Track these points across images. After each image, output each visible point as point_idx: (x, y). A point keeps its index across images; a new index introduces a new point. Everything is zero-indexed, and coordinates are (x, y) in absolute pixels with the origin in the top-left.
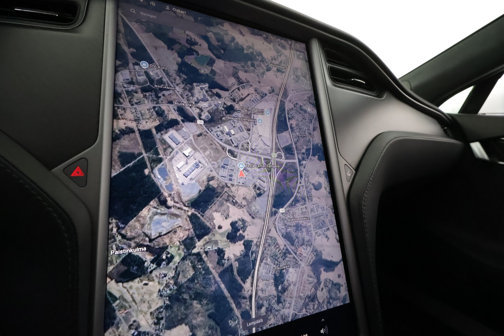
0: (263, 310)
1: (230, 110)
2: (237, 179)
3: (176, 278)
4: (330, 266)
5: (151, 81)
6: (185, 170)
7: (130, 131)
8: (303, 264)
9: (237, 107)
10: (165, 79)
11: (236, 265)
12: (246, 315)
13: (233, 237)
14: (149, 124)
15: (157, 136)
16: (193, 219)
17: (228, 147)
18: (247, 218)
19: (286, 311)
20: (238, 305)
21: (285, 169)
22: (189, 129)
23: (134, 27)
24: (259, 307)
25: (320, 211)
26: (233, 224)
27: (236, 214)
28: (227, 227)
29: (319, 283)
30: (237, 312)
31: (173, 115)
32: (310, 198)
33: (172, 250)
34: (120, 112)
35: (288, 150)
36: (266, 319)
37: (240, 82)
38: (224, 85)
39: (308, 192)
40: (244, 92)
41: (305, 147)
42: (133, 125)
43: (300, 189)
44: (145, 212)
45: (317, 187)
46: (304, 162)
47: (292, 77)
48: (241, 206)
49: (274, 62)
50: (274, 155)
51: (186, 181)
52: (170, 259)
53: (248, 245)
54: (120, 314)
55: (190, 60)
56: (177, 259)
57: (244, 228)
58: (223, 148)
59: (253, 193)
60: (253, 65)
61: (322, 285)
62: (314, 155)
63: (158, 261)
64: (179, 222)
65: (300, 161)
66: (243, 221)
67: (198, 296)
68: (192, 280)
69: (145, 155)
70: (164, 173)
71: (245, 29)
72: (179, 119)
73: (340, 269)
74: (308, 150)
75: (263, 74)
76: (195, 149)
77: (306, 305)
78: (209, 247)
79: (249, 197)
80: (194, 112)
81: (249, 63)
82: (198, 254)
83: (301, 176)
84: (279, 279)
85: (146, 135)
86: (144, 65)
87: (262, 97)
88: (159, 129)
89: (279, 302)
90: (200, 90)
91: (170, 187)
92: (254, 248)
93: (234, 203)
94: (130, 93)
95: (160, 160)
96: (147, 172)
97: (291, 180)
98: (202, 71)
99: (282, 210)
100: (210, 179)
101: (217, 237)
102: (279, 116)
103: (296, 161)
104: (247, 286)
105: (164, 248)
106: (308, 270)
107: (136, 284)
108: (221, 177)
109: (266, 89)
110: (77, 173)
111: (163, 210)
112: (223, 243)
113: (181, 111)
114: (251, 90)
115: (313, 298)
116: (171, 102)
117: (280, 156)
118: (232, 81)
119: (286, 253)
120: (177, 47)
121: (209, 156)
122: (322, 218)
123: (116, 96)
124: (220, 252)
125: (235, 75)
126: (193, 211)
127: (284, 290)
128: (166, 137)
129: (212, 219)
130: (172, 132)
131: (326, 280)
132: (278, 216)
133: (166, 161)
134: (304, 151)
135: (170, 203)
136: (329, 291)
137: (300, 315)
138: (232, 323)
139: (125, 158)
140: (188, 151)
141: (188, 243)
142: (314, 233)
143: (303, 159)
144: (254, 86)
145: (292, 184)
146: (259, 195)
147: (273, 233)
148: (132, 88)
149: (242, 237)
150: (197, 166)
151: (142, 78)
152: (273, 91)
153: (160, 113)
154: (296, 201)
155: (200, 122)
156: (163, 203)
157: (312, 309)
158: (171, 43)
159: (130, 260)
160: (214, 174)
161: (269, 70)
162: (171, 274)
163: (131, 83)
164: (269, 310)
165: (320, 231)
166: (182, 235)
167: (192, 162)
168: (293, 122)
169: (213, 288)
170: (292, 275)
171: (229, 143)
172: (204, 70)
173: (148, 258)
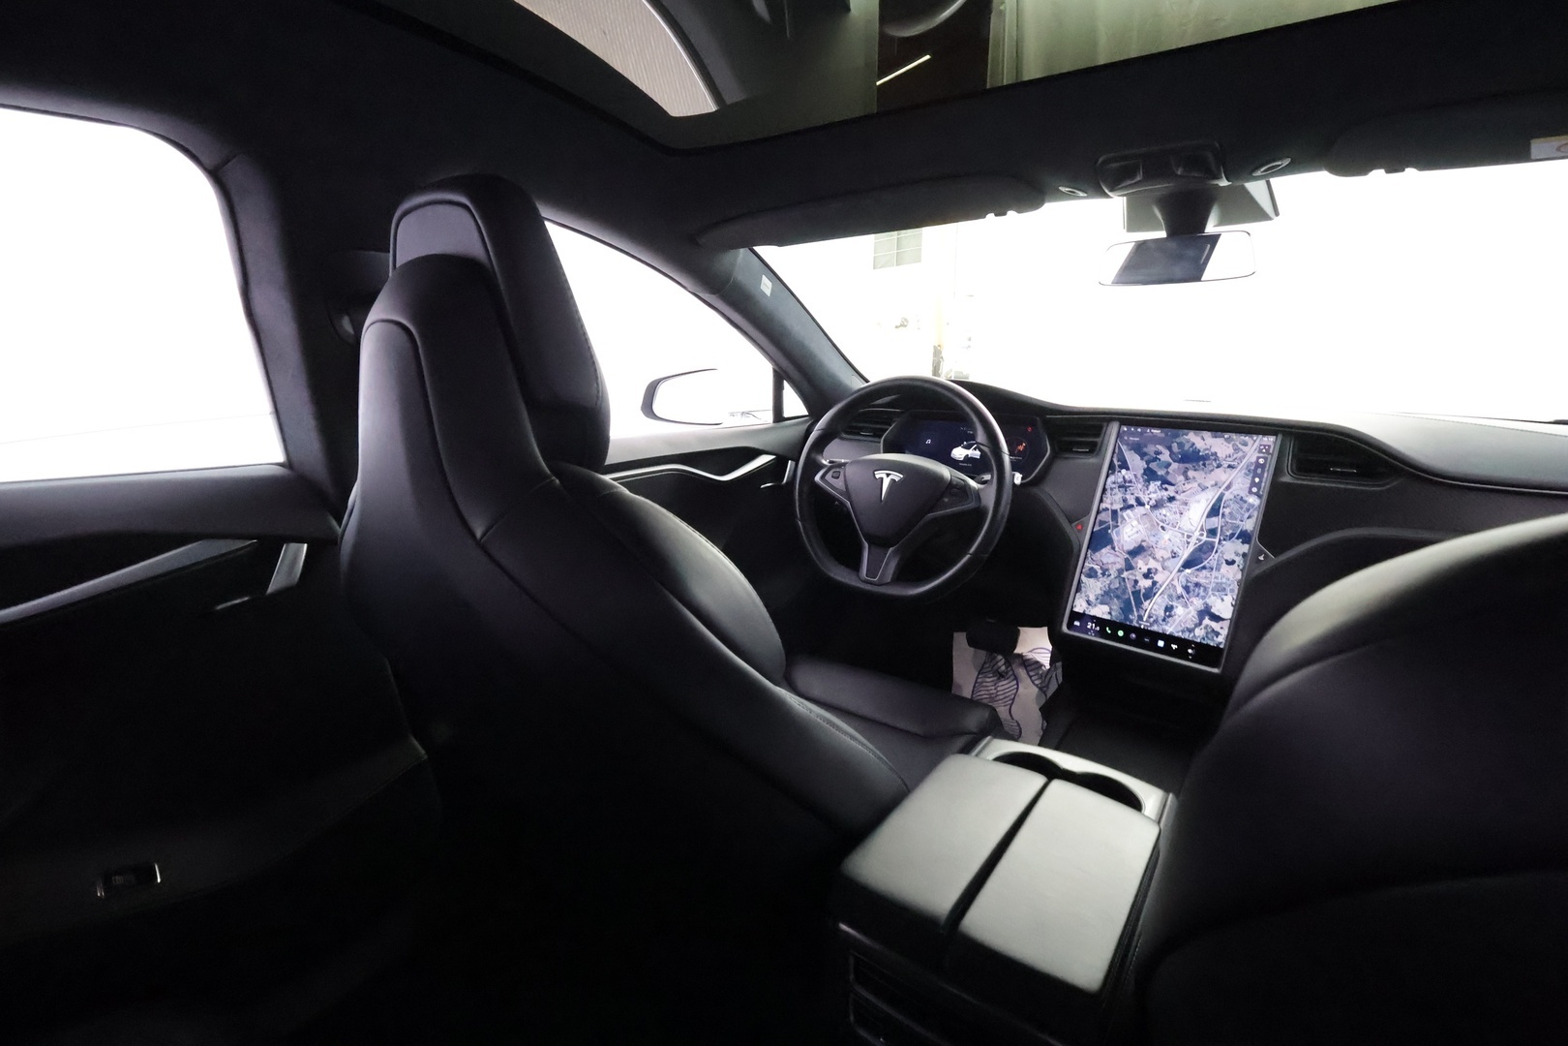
0: (1152, 620)
1: (1171, 499)
2: (1161, 544)
3: (1109, 585)
4: (1216, 618)
5: (1125, 481)
6: (1130, 533)
7: (1107, 509)
8: (1191, 608)
9: (1178, 497)
10: (1134, 480)
11: (1143, 591)
12: (1140, 618)
13: (1147, 576)
14: (1117, 506)
15: (1119, 513)
16: (1126, 560)
17: (1161, 524)
18: (1160, 568)
19: (1167, 628)
20: (1138, 611)
21: (1203, 544)
22: (1139, 510)
23: (1124, 448)
24: (1150, 617)
25: (1224, 580)
26: (1149, 570)
27: (1152, 564)
28: (1145, 570)
29: (1200, 624)
30: (1136, 613)
31: (1132, 501)
32: (1218, 569)
33: (1111, 572)
34: (1104, 499)
35: (1212, 532)
36: (1151, 625)
37: (1187, 478)
38: (1173, 482)
39: (1218, 564)
40: (1187, 486)
41: (1231, 532)
42: (1109, 506)
43: (1212, 560)
44: (1104, 551)
45: (1231, 563)
46: (1224, 542)
47: (1243, 471)
48: (1158, 561)
49: (1228, 459)
50: (1197, 533)
51: (1128, 540)
52: (1109, 575)
53: (1154, 583)
54: (1083, 589)
55: (1153, 466)
56: (1112, 577)
57: (1155, 574)
58: (1158, 524)
59: (1170, 555)
60: (1204, 465)
61: (1202, 626)
62: (1238, 538)
63: (1103, 574)
64: (1119, 560)
65: (1220, 540)
66: (1156, 570)
67: (1118, 597)
68: (1117, 589)
69: (1111, 523)
70: (1118, 534)
71: (1207, 435)
72: (1135, 504)
73: (1226, 624)
74: (1232, 535)
75: (1212, 470)
76: (1139, 523)
77: (1183, 631)
78: (1130, 577)
79: (1165, 557)
80: (1145, 499)
81: (1201, 463)
82: (1124, 579)
83: (1216, 552)
84: (1169, 609)
85: (1114, 513)
86: (1124, 471)
87: (1203, 490)
88: (1121, 509)
89: (1164, 620)
90: (1154, 485)
91: (1119, 541)
92: (1158, 586)
93: (1154, 558)
94: (1112, 489)
95: (1118, 526)
96: (1110, 531)
97: (1205, 553)
98: (1159, 473)
99: (1188, 571)
100: (1143, 541)
101: (1137, 573)
102: (1214, 505)
103: (1217, 540)
104: (1146, 604)
105: (1107, 570)
106: (1194, 613)
107: (1092, 580)
108: (1151, 541)
109: (1209, 483)
110: (1079, 527)
111: (1112, 551)
112: (1139, 577)
113: (1138, 500)
114: (1195, 485)
115: (1191, 631)
116: (1132, 494)
117: (1202, 535)
118: (1182, 478)
119: (1180, 597)
120: (1146, 458)
121: (1146, 528)
122: (1224, 586)
123: (1104, 490)
124: (1136, 582)
125: (1185, 474)
126: (1127, 556)
127: (1170, 616)
128: (1124, 514)
129: (1137, 563)
130: (1129, 511)
131: (1207, 626)
132: (1183, 573)
133: (1121, 527)
134: (1228, 534)
135: (1117, 549)
136: (1207, 633)
137: (1176, 635)
138: (1131, 616)
139: (1102, 523)
140: (1135, 523)
141: (1120, 571)
142: (1210, 593)
143: (1225, 540)
144: (1199, 481)
145: (1204, 556)
146: (1173, 557)
147: (1175, 583)
148: (1114, 486)
149: (1152, 578)
150: (1137, 532)
151: (1120, 480)
152: (1216, 485)
153: (1125, 500)
154: (1204, 568)
155: (1147, 507)
156: (1113, 548)
157: (1186, 636)
158: (1142, 455)
159: (1092, 569)
160: (1147, 539)
161: (1219, 466)
162: (1108, 582)
163: (1114, 483)
164: (1156, 621)
165: (1217, 593)
166: (1118, 566)
167: (1135, 530)
168: (1227, 511)
169: (1127, 597)
170: (1179, 611)
171: (1162, 521)
172: (1161, 472)
173: (1100, 572)
